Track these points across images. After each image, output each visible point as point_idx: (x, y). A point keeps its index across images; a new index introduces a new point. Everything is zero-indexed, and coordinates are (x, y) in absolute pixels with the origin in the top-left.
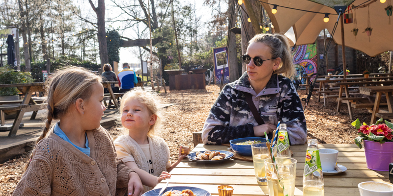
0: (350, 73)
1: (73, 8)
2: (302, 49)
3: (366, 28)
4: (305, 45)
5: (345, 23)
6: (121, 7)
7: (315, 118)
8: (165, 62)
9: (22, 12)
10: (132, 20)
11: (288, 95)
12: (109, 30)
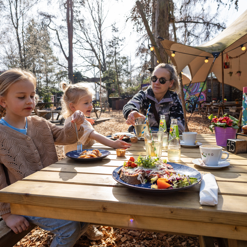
0: (227, 101)
1: (53, 57)
2: (197, 86)
3: (237, 71)
4: (199, 82)
5: (225, 68)
6: (83, 58)
7: (202, 128)
8: (110, 92)
9: (21, 59)
10: (90, 66)
11: (176, 103)
12: (75, 71)
